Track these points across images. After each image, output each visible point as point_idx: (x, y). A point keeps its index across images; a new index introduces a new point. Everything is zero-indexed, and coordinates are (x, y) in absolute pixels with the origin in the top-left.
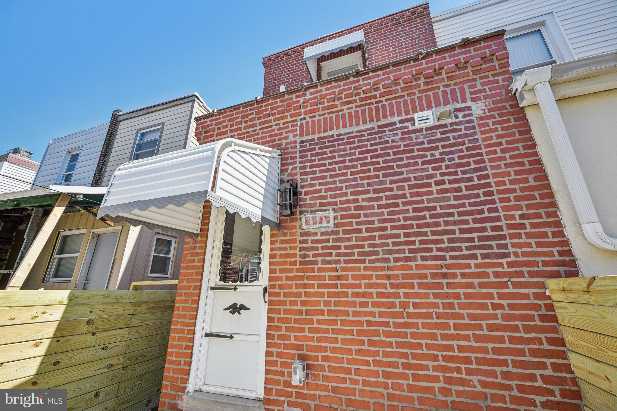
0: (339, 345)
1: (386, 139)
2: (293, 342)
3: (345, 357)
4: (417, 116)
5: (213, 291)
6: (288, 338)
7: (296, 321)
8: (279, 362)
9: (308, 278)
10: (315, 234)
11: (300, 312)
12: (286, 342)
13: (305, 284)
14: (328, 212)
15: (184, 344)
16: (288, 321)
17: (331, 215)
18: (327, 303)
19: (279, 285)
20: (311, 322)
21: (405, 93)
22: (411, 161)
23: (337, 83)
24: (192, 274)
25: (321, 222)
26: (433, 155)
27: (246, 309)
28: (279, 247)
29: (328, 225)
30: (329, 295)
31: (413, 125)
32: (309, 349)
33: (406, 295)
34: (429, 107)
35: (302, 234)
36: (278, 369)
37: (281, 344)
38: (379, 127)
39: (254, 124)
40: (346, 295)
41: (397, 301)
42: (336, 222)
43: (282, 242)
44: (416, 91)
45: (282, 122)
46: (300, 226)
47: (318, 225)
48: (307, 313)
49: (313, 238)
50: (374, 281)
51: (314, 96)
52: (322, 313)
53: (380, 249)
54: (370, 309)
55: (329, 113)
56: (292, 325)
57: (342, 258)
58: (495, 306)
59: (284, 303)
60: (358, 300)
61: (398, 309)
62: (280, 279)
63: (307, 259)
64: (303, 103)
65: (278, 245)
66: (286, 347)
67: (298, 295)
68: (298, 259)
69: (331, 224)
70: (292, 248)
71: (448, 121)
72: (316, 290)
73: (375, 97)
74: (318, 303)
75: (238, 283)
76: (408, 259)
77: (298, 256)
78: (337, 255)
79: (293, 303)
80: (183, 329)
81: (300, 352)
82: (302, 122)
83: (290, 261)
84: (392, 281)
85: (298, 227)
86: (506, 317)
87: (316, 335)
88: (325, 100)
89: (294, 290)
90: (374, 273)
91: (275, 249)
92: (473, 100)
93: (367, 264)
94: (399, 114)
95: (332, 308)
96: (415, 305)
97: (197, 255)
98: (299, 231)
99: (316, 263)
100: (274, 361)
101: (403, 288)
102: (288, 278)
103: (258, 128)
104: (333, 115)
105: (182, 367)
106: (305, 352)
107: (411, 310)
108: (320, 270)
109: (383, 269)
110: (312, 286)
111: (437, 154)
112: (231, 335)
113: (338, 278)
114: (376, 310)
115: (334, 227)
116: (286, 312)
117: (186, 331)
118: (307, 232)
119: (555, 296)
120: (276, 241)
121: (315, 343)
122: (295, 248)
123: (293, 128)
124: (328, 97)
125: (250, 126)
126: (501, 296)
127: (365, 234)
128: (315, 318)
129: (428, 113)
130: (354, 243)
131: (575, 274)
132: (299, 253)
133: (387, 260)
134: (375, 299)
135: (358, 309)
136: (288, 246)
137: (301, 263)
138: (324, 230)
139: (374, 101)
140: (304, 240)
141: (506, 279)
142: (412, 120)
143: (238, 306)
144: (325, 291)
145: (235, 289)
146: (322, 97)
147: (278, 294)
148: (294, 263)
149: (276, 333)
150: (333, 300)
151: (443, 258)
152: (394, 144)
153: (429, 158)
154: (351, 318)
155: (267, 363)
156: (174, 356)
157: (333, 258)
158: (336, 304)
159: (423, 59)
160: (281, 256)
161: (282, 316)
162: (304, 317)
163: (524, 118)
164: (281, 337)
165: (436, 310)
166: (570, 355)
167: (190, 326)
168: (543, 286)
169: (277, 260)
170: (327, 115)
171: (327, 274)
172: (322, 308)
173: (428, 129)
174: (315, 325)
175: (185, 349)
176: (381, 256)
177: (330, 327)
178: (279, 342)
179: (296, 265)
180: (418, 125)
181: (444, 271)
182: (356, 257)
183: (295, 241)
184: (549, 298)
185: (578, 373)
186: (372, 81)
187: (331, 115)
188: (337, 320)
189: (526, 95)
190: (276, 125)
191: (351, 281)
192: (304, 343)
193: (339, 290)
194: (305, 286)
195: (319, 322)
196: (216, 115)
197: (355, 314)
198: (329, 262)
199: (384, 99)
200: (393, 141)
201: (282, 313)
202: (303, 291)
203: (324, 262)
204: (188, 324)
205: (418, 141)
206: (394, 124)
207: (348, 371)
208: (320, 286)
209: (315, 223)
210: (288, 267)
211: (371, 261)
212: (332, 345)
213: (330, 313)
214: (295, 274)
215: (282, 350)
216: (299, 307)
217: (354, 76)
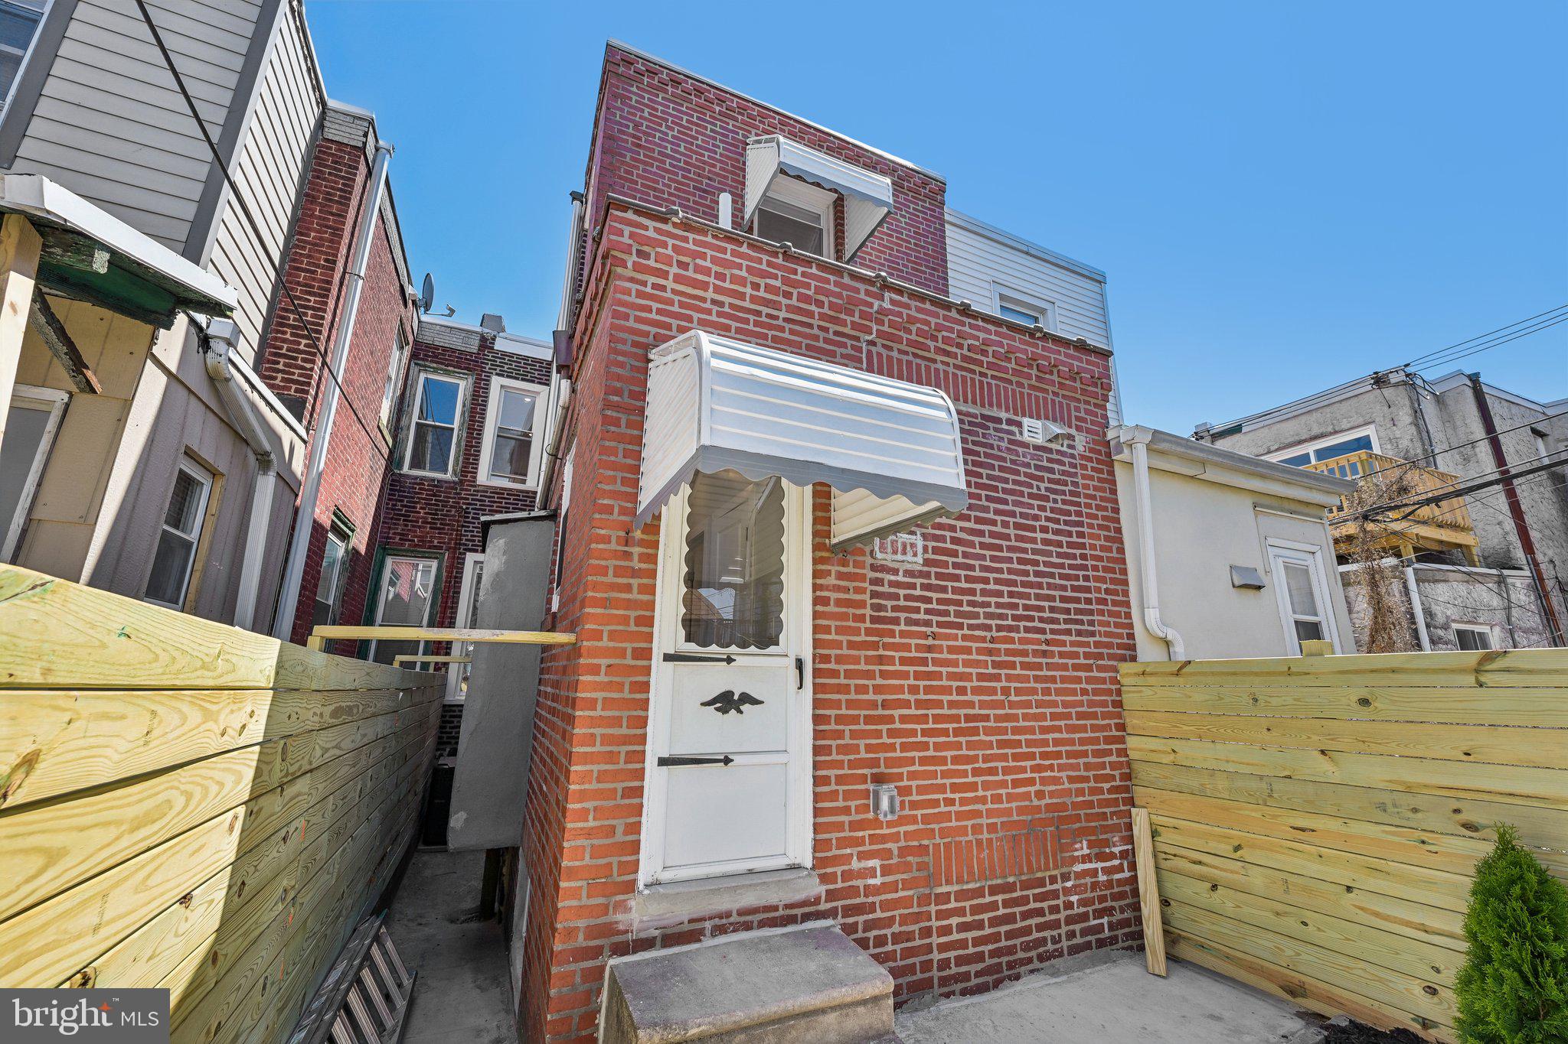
0: (931, 753)
1: (991, 441)
2: (863, 755)
3: (939, 768)
4: (1026, 421)
5: (671, 664)
6: (855, 749)
7: (869, 720)
8: (841, 793)
9: (886, 646)
10: (896, 572)
11: (873, 705)
12: (852, 757)
13: (881, 657)
14: (914, 537)
15: (619, 786)
16: (855, 720)
17: (920, 543)
18: (914, 690)
19: (837, 656)
20: (890, 719)
21: (1014, 379)
22: (1018, 488)
23: (933, 308)
24: (625, 620)
25: (904, 553)
26: (1039, 488)
27: (756, 702)
28: (834, 586)
29: (915, 559)
30: (918, 676)
31: (1021, 433)
32: (890, 763)
33: (1009, 678)
34: (1039, 418)
35: (873, 568)
36: (840, 804)
37: (843, 761)
38: (983, 416)
39: (775, 302)
40: (938, 676)
41: (998, 685)
42: (927, 556)
43: (841, 576)
44: (1025, 382)
45: (833, 327)
46: (872, 552)
47: (899, 557)
48: (885, 705)
49: (893, 578)
50: (974, 657)
51: (897, 309)
52: (906, 704)
53: (981, 610)
54: (969, 697)
55: (915, 355)
56: (862, 727)
57: (935, 619)
58: (1084, 692)
59: (845, 689)
60: (955, 684)
61: (999, 697)
62: (838, 645)
63: (882, 614)
64: (877, 312)
65: (832, 580)
66: (852, 764)
67: (869, 675)
68: (868, 612)
69: (920, 559)
70: (858, 590)
71: (1054, 446)
72: (898, 667)
73: (980, 363)
74: (900, 689)
75: (733, 649)
76: (1010, 629)
77: (868, 606)
78: (928, 612)
79: (863, 690)
80: (611, 752)
81: (875, 771)
82: (871, 348)
83: (854, 615)
84: (994, 658)
85: (868, 553)
86: (1091, 704)
87: (898, 741)
88: (914, 329)
89: (863, 667)
90: (974, 645)
91: (826, 588)
92: (1078, 429)
93: (966, 631)
94: (1007, 410)
95: (922, 696)
96: (1018, 692)
97: (635, 573)
98: (869, 561)
99: (896, 621)
100: (832, 791)
101: (1005, 668)
102: (852, 645)
103: (783, 314)
104: (923, 363)
105: (620, 837)
106: (882, 769)
107: (1013, 698)
108: (903, 634)
109: (983, 639)
110: (890, 660)
111: (1042, 486)
112: (726, 757)
113: (930, 649)
114: (976, 698)
115: (923, 565)
116: (850, 704)
117: (623, 756)
118: (882, 566)
119: (1124, 681)
120: (829, 573)
121: (898, 754)
122: (863, 591)
123: (853, 352)
124: (919, 325)
125: (767, 303)
126: (1089, 680)
127: (964, 585)
128: (896, 713)
129: (1038, 424)
130: (950, 596)
131: (1134, 659)
132: (869, 602)
133: (988, 628)
134: (975, 684)
135: (955, 697)
136: (851, 585)
137: (874, 620)
138: (909, 567)
139: (977, 369)
140: (877, 578)
141: (1091, 662)
142: (1019, 425)
143: (736, 697)
144: (911, 669)
145: (729, 660)
146: (912, 320)
147: (834, 674)
148: (861, 618)
149: (834, 743)
150: (922, 683)
151: (1043, 631)
152: (1000, 454)
153: (1035, 491)
154: (946, 711)
155: (817, 797)
156: (591, 817)
157: (922, 616)
158: (928, 690)
159: (1039, 338)
160: (839, 603)
161: (844, 711)
162: (880, 712)
163: (1112, 473)
164: (843, 749)
165: (1036, 697)
166: (1128, 739)
167: (634, 744)
168: (1115, 670)
169: (832, 608)
170: (910, 358)
171: (913, 642)
172: (906, 696)
173: (1037, 448)
174: (898, 725)
175: (623, 797)
176: (981, 621)
177: (918, 727)
178: (840, 757)
179: (864, 622)
180: (1026, 437)
181: (1044, 647)
182: (952, 619)
183: (862, 578)
184: (1119, 682)
185: (1132, 755)
186: (982, 335)
187: (919, 361)
188: (927, 715)
189: (1126, 450)
190: (820, 328)
191: (945, 655)
192: (881, 755)
193: (931, 668)
194: (881, 660)
195: (904, 719)
196: (675, 225)
197: (952, 704)
198: (917, 623)
199: (990, 373)
200: (999, 449)
201: (844, 706)
202: (877, 668)
203: (910, 622)
204: (625, 740)
205: (1025, 460)
206: (999, 421)
207: (941, 789)
208: (904, 661)
209: (895, 552)
210: (851, 624)
211: (971, 627)
212: (922, 754)
213: (920, 704)
214: (862, 638)
215: (846, 771)
216: (871, 696)
217: (959, 312)
